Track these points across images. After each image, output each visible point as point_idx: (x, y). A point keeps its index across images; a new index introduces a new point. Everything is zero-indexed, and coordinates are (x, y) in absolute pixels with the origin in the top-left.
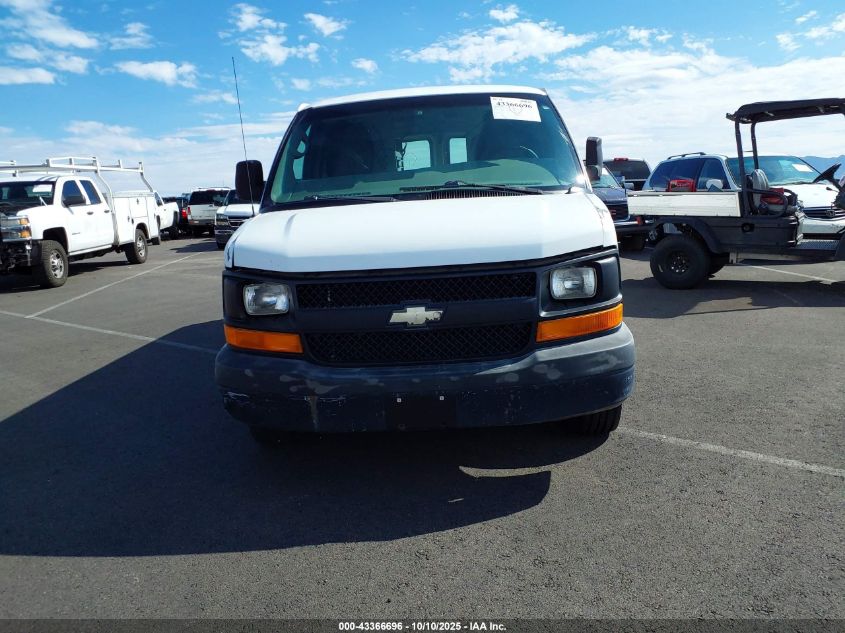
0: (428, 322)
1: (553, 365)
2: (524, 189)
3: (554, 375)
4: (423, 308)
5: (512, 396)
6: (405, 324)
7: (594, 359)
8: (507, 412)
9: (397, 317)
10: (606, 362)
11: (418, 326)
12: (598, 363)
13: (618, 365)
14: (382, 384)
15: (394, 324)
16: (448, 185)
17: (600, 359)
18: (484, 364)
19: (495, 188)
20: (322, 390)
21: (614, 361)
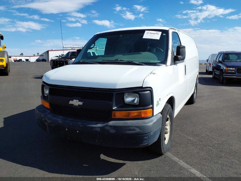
0: (79, 105)
1: (112, 128)
2: (138, 63)
3: (113, 131)
4: (78, 101)
5: (98, 136)
6: (73, 105)
7: (129, 128)
8: (97, 141)
9: (71, 102)
10: (134, 130)
11: (76, 106)
12: (130, 130)
13: (139, 132)
14: (62, 123)
15: (70, 104)
16: (116, 60)
17: (131, 128)
18: (94, 122)
19: (129, 62)
20: (49, 121)
21: (138, 130)
